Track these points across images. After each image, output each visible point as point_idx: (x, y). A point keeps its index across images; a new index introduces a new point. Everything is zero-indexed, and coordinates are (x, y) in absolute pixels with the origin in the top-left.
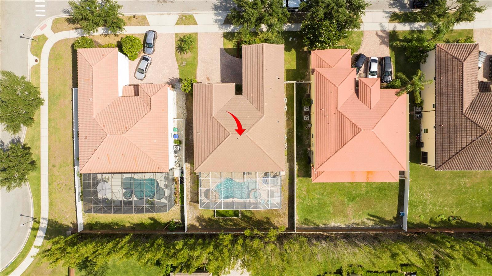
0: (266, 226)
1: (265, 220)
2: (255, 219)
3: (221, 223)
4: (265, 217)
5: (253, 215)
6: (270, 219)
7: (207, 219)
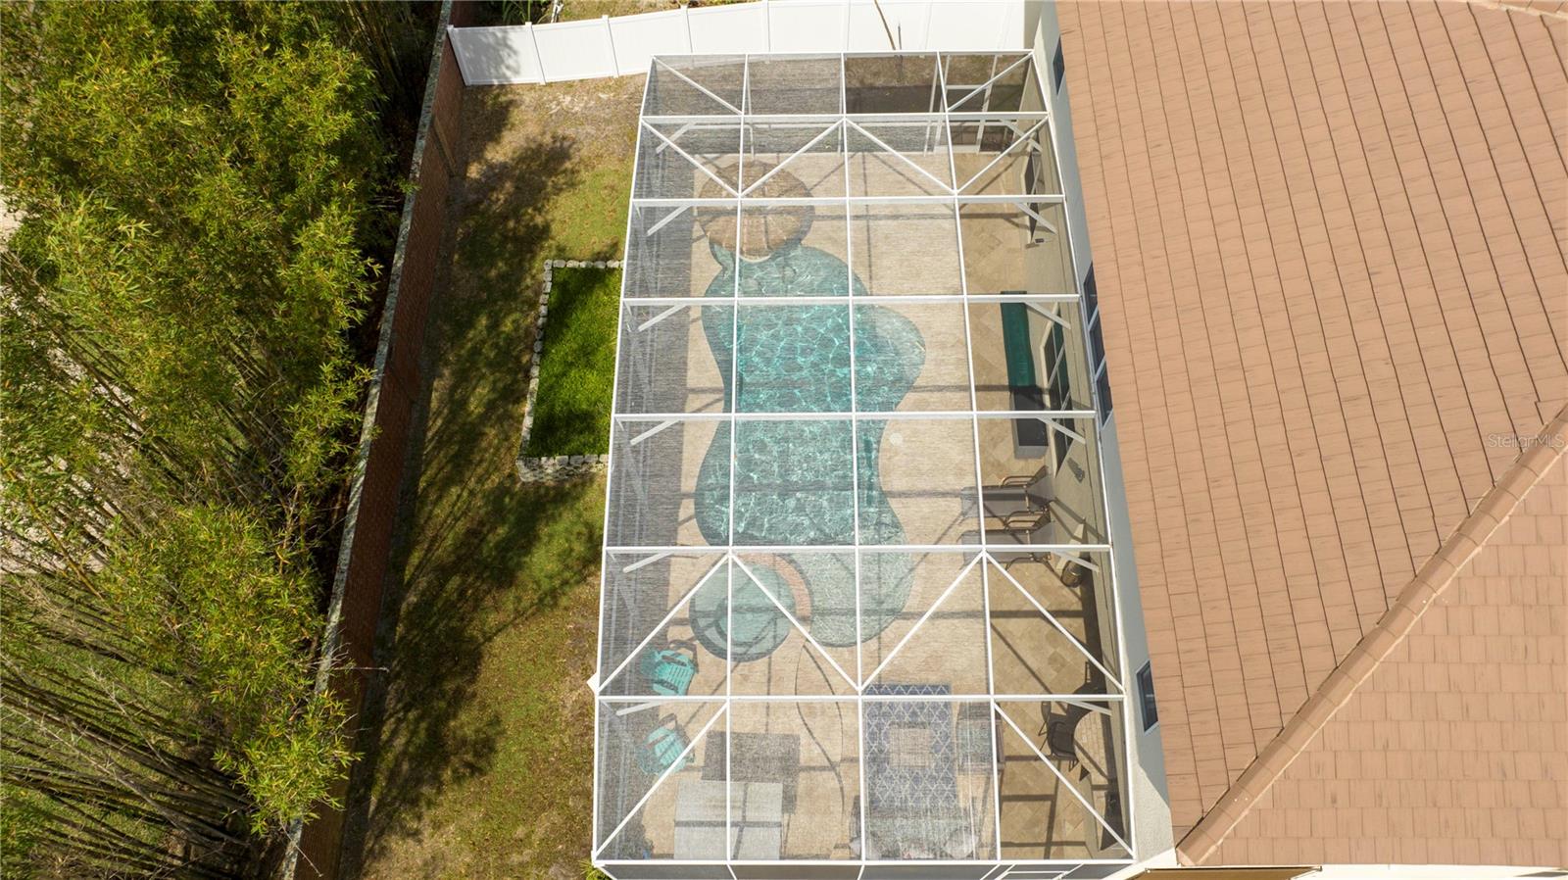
0: (400, 742)
1: (466, 723)
2: (493, 619)
3: (494, 326)
4: (496, 721)
5: (529, 597)
6: (471, 786)
7: (539, 220)
